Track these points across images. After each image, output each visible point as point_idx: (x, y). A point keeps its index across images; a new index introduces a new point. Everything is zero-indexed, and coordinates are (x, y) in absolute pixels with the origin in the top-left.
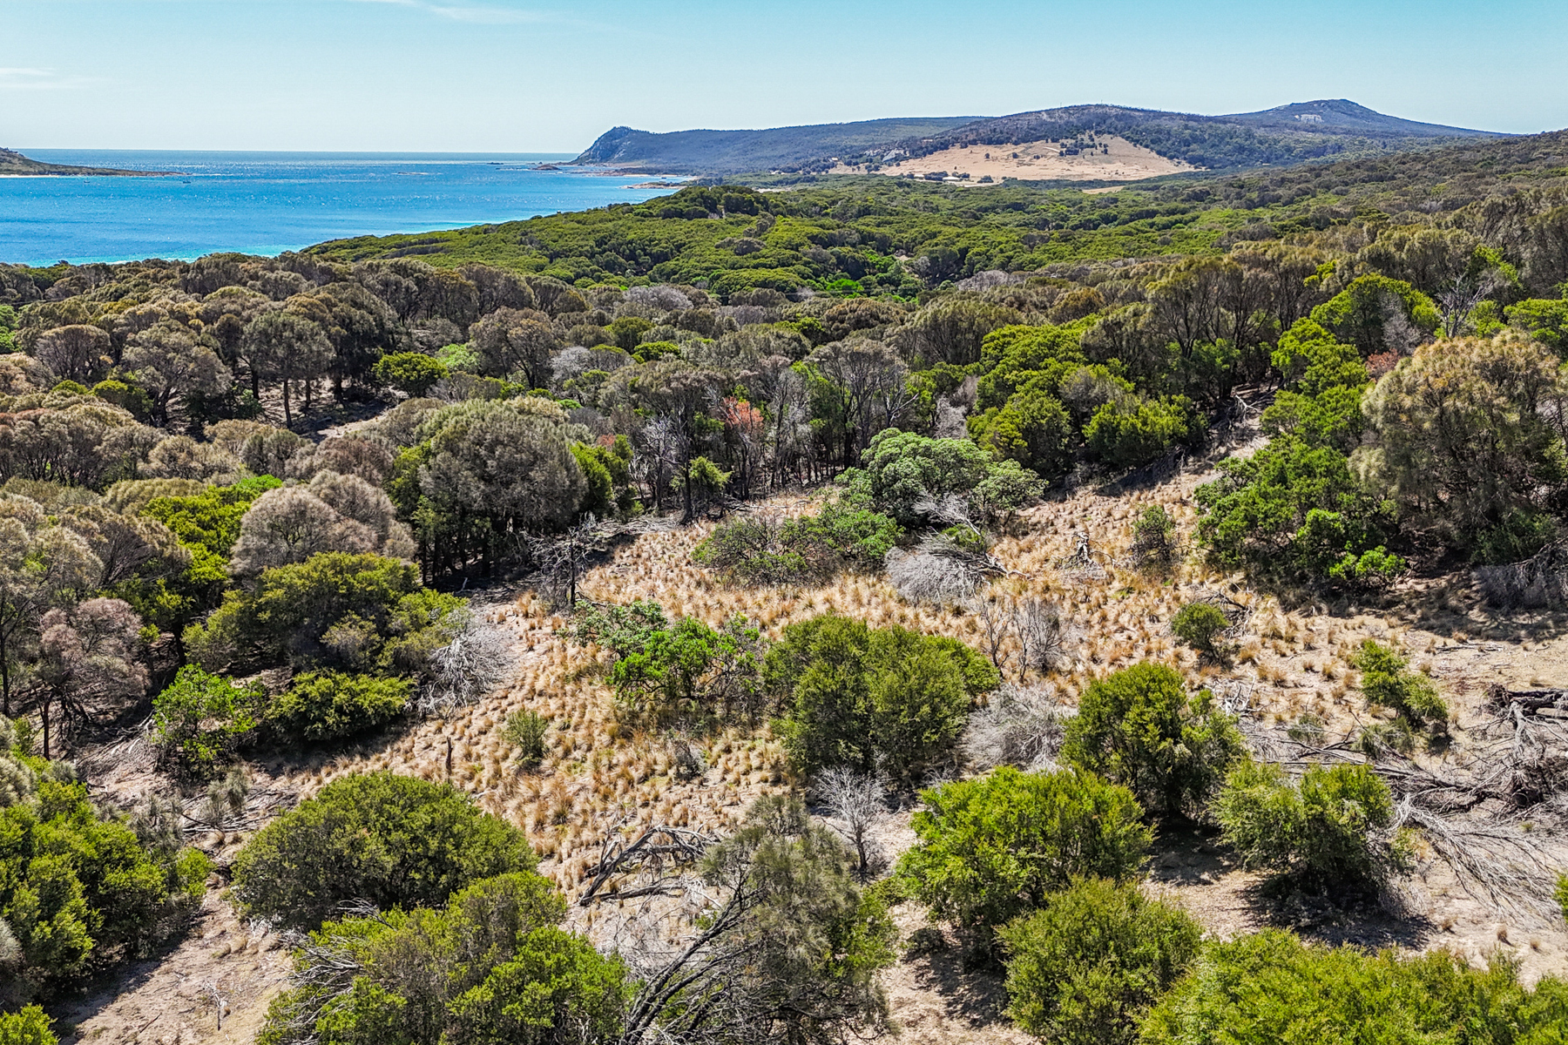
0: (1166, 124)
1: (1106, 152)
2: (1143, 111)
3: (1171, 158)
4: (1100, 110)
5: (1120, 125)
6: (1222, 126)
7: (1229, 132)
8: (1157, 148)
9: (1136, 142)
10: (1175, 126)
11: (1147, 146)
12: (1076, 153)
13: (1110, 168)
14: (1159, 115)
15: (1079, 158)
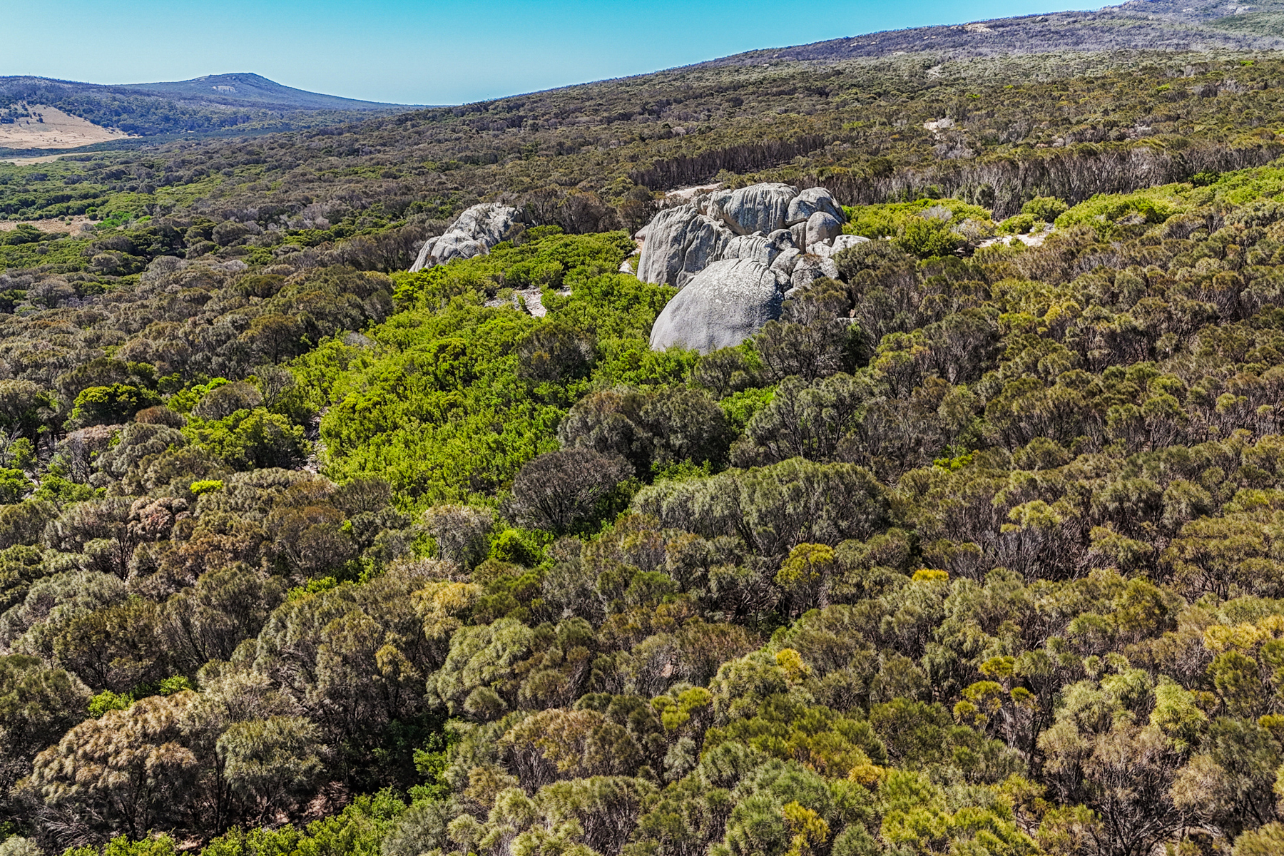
0: (96, 96)
1: (41, 121)
2: (70, 83)
3: (105, 126)
4: (29, 82)
5: (51, 96)
6: (147, 99)
7: (153, 104)
8: (91, 117)
9: (69, 112)
10: (104, 98)
11: (80, 116)
12: (12, 122)
13: (48, 135)
14: (88, 87)
15: (15, 126)
